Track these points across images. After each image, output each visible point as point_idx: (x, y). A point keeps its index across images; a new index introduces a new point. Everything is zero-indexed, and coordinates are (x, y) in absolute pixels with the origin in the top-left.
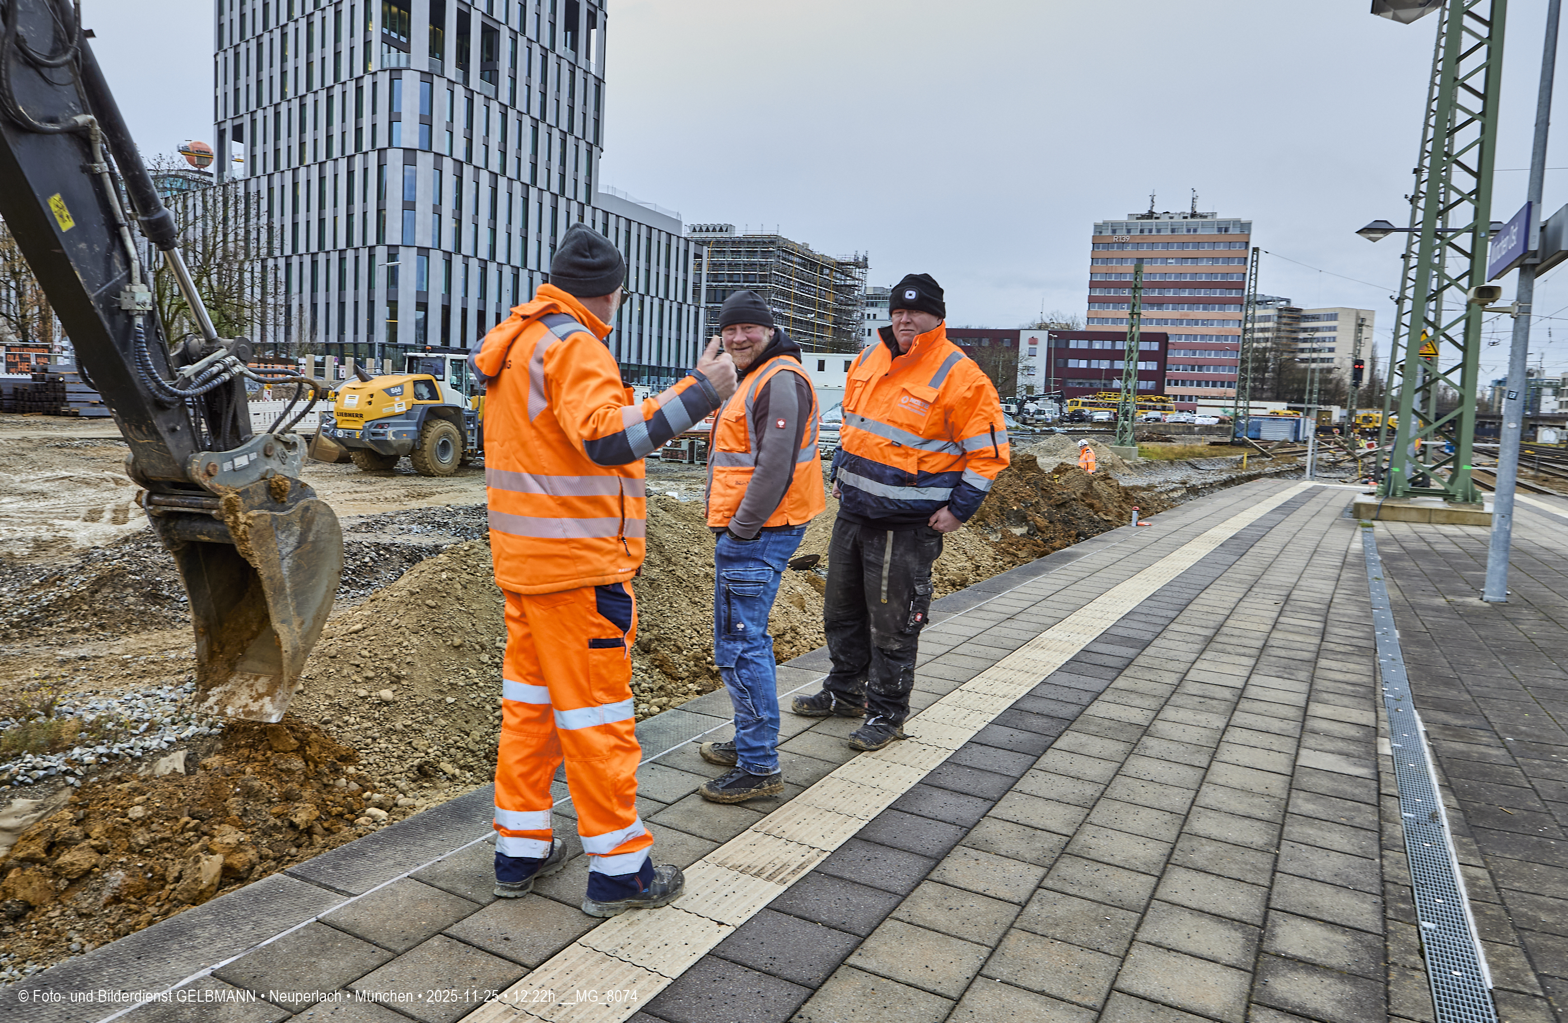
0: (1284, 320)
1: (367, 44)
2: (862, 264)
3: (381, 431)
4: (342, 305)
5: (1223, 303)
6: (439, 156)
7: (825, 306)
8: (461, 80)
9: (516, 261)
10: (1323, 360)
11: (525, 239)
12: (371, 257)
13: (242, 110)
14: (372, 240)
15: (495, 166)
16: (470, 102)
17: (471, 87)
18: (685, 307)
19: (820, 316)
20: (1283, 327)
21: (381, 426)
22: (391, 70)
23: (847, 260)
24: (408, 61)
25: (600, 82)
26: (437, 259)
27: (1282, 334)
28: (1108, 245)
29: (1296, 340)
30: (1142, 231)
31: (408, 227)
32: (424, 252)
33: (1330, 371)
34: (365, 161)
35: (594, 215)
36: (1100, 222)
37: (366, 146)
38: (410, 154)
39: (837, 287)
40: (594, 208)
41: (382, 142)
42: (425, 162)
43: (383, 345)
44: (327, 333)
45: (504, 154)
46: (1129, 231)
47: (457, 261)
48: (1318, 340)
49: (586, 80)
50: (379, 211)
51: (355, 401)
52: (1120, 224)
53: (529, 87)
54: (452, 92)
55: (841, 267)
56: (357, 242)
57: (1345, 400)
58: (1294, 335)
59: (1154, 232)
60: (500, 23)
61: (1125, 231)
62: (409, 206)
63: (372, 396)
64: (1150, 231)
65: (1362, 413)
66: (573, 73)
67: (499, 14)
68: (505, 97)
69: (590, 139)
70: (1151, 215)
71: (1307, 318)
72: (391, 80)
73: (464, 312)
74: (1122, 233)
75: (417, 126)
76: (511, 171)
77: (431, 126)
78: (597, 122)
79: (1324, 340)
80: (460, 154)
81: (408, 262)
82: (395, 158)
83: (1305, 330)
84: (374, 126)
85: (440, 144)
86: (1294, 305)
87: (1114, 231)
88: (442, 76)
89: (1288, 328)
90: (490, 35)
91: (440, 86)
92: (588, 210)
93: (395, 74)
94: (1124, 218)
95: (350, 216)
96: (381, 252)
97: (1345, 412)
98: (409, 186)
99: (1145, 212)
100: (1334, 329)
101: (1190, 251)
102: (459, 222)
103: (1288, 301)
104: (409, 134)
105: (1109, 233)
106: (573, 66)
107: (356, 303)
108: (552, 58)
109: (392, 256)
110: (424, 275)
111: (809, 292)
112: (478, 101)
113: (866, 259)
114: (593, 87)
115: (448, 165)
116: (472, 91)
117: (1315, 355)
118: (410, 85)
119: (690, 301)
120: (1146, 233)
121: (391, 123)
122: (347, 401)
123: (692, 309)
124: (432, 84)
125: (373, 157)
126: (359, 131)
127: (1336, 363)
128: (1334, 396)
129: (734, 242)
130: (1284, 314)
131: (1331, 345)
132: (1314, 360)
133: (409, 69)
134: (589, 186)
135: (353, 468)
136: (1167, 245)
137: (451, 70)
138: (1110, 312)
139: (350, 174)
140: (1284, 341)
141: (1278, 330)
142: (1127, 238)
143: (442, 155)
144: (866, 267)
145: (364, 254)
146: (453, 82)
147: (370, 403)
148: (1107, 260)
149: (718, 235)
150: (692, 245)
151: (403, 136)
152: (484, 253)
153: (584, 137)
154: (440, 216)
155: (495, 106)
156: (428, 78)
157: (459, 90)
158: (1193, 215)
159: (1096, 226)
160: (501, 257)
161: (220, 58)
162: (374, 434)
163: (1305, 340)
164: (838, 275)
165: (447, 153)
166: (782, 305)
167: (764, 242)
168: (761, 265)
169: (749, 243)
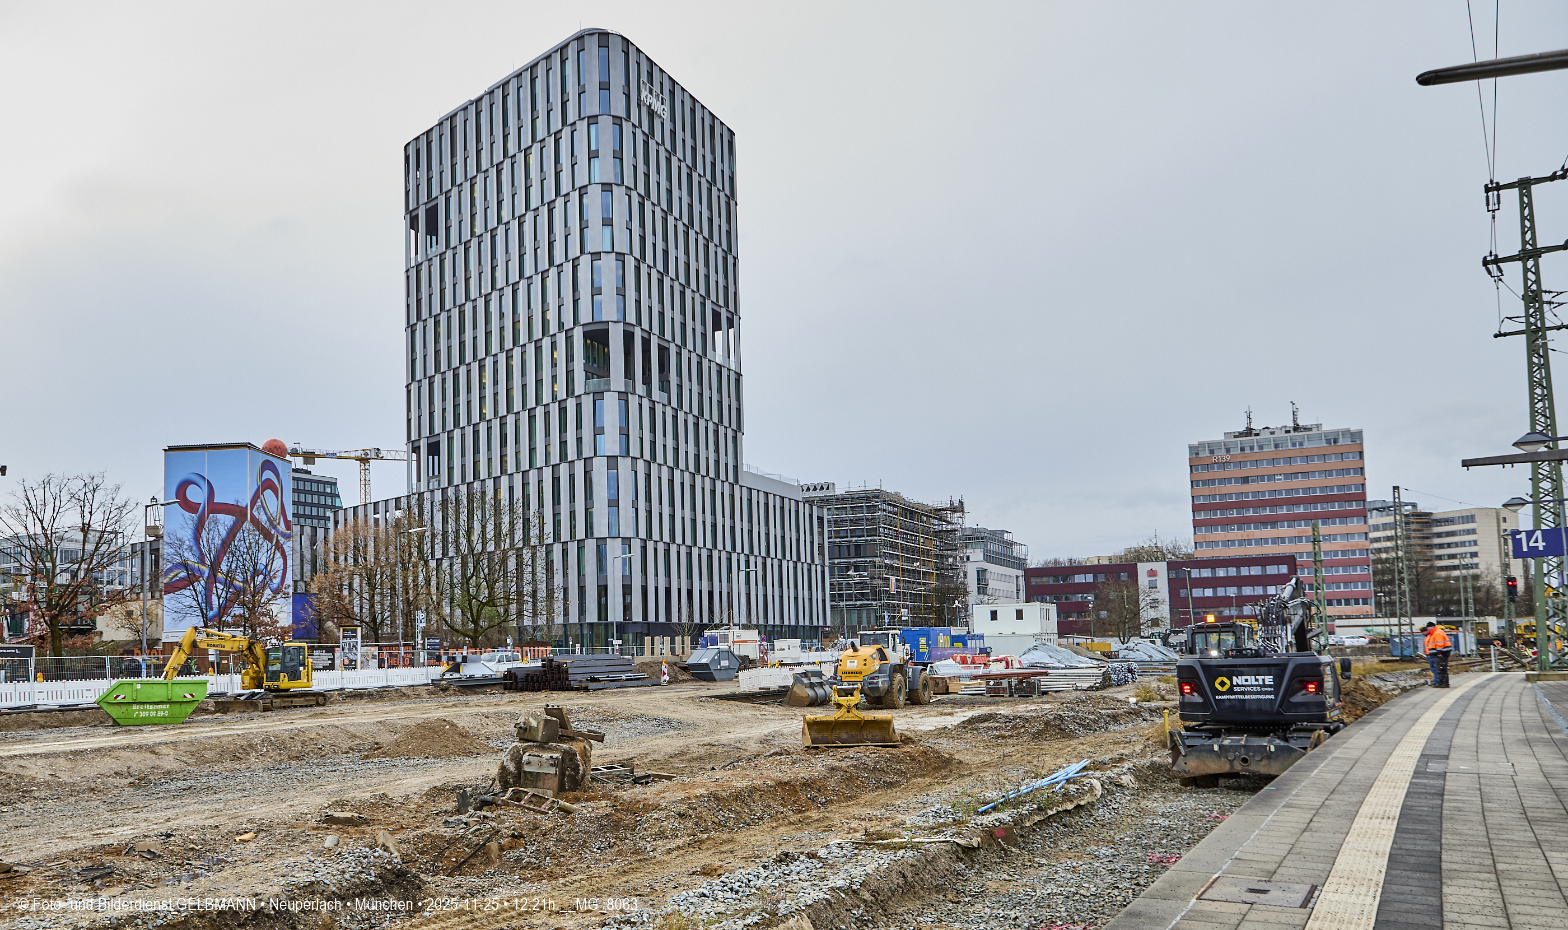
0: (1413, 527)
1: (570, 373)
2: (959, 508)
5: (1344, 516)
6: (634, 459)
7: (926, 553)
8: (646, 394)
10: (1466, 567)
12: (580, 548)
13: (437, 429)
14: (580, 534)
15: (671, 461)
16: (652, 410)
17: (653, 398)
18: (813, 567)
19: (924, 563)
20: (1413, 534)
22: (593, 393)
23: (944, 506)
24: (608, 385)
25: (739, 375)
26: (636, 544)
27: (1413, 541)
28: (1207, 467)
29: (1431, 546)
30: (1242, 449)
31: (614, 521)
32: (627, 541)
33: (1476, 577)
34: (571, 469)
35: (741, 492)
36: (1195, 443)
37: (572, 454)
38: (614, 460)
39: (937, 534)
40: (741, 486)
41: (587, 452)
42: (625, 464)
43: (592, 625)
45: (676, 450)
46: (1228, 450)
47: (650, 546)
48: (1456, 545)
49: (729, 376)
50: (587, 510)
51: (855, 664)
52: (1218, 444)
53: (691, 391)
54: (641, 406)
55: (938, 513)
56: (565, 536)
57: (1501, 609)
58: (1427, 542)
59: (1256, 449)
60: (669, 342)
61: (1223, 451)
62: (614, 503)
64: (1252, 448)
65: (1522, 622)
66: (719, 373)
67: (668, 336)
68: (674, 403)
69: (734, 426)
70: (1249, 432)
71: (1439, 522)
72: (594, 401)
73: (656, 588)
74: (1221, 454)
75: (616, 437)
76: (682, 464)
77: (627, 435)
78: (739, 410)
79: (1463, 544)
80: (647, 456)
81: (614, 552)
82: (599, 466)
83: (1439, 535)
84: (579, 439)
85: (634, 452)
86: (1422, 508)
87: (1212, 452)
88: (634, 393)
89: (1419, 534)
90: (663, 351)
91: (633, 401)
92: (737, 488)
93: (598, 395)
94: (1221, 437)
96: (590, 545)
97: (1503, 623)
98: (613, 486)
99: (1242, 428)
100: (1473, 531)
101: (1298, 466)
102: (648, 512)
103: (1414, 505)
104: (610, 443)
105: (1207, 453)
106: (719, 367)
107: (566, 589)
108: (705, 363)
109: (600, 547)
111: (914, 541)
112: (659, 409)
113: (961, 503)
114: (734, 381)
116: (654, 402)
117: (1456, 562)
118: (611, 402)
119: (817, 561)
120: (1247, 451)
121: (595, 436)
123: (819, 567)
124: (627, 401)
125: (579, 467)
126: (563, 444)
127: (1482, 567)
128: (1486, 605)
129: (837, 499)
130: (1412, 519)
131: (1473, 549)
132: (1455, 568)
133: (610, 391)
134: (736, 468)
136: (1273, 461)
137: (640, 389)
138: (1219, 534)
139: (556, 480)
140: (1418, 549)
141: (1409, 538)
142: (1227, 457)
143: (637, 458)
144: (963, 511)
145: (573, 548)
146: (641, 397)
147: (865, 664)
148: (1206, 483)
149: (822, 494)
150: (815, 508)
151: (606, 446)
152: (666, 537)
153: (730, 425)
154: (635, 509)
155: (669, 414)
156: (624, 397)
157: (646, 402)
158: (1297, 428)
159: (1191, 448)
161: (414, 387)
163: (1441, 546)
164: (936, 522)
166: (891, 556)
167: (868, 498)
168: (867, 520)
169: (853, 498)
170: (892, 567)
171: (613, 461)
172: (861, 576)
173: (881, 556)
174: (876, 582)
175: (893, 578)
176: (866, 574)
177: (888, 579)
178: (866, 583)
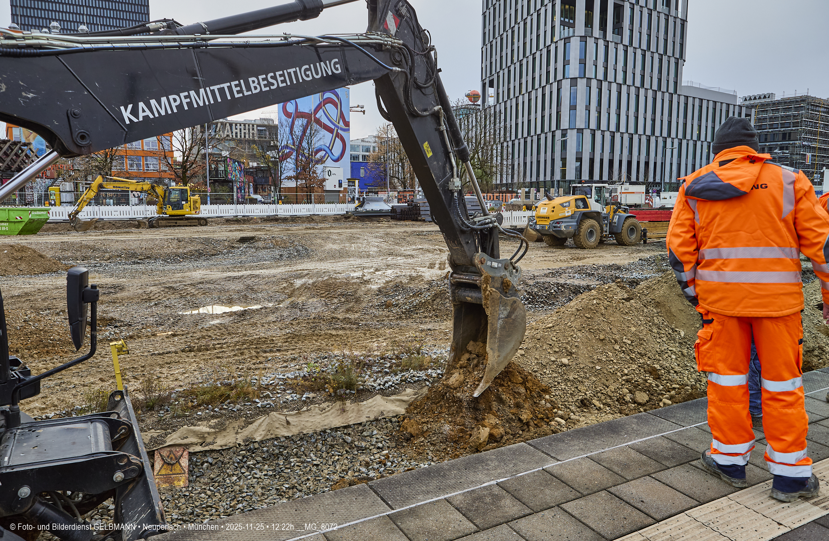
1: (553, 28)
3: (558, 225)
4: (538, 162)
6: (589, 79)
8: (602, 37)
9: (631, 130)
11: (637, 118)
12: (553, 136)
13: (494, 72)
14: (554, 128)
15: (620, 80)
16: (607, 47)
17: (607, 39)
21: (558, 223)
22: (565, 39)
24: (574, 32)
25: (684, 22)
26: (587, 134)
31: (572, 119)
32: (580, 131)
34: (551, 88)
35: (679, 99)
37: (552, 80)
40: (679, 95)
41: (560, 77)
42: (582, 83)
43: (558, 181)
44: (531, 177)
45: (625, 72)
47: (598, 134)
49: (675, 22)
50: (557, 112)
51: (546, 211)
53: (640, 33)
54: (597, 44)
56: (546, 129)
62: (573, 108)
63: (554, 207)
66: (667, 20)
68: (626, 41)
69: (677, 56)
72: (565, 44)
73: (602, 161)
75: (578, 66)
76: (629, 82)
77: (585, 64)
78: (682, 45)
80: (600, 76)
81: (572, 137)
82: (566, 84)
84: (556, 69)
85: (590, 73)
88: (591, 36)
90: (618, 8)
91: (591, 42)
92: (675, 97)
93: (567, 40)
95: (543, 117)
96: (558, 134)
98: (573, 97)
102: (599, 113)
104: (573, 70)
106: (667, 16)
107: (545, 161)
108: (654, 14)
109: (564, 135)
110: (580, 143)
112: (611, 46)
114: (680, 25)
115: (594, 83)
116: (608, 42)
118: (575, 44)
121: (564, 66)
122: (542, 210)
124: (586, 42)
125: (555, 85)
126: (548, 73)
129: (774, 104)
133: (574, 36)
134: (676, 83)
135: (544, 244)
137: (597, 32)
139: (544, 95)
143: (591, 79)
145: (550, 135)
146: (598, 39)
147: (553, 211)
149: (763, 101)
150: (744, 109)
151: (570, 72)
152: (613, 128)
153: (673, 55)
154: (589, 111)
155: (621, 47)
156: (584, 39)
157: (601, 42)
160: (623, 129)
161: (484, 49)
162: (554, 227)
165: (594, 77)
166: (811, 140)
167: (797, 101)
168: (794, 116)
169: (785, 103)
170: (809, 147)
171: (574, 81)
172: (783, 153)
173: (800, 140)
174: (794, 157)
175: (809, 155)
176: (787, 152)
177: (805, 155)
178: (787, 158)
